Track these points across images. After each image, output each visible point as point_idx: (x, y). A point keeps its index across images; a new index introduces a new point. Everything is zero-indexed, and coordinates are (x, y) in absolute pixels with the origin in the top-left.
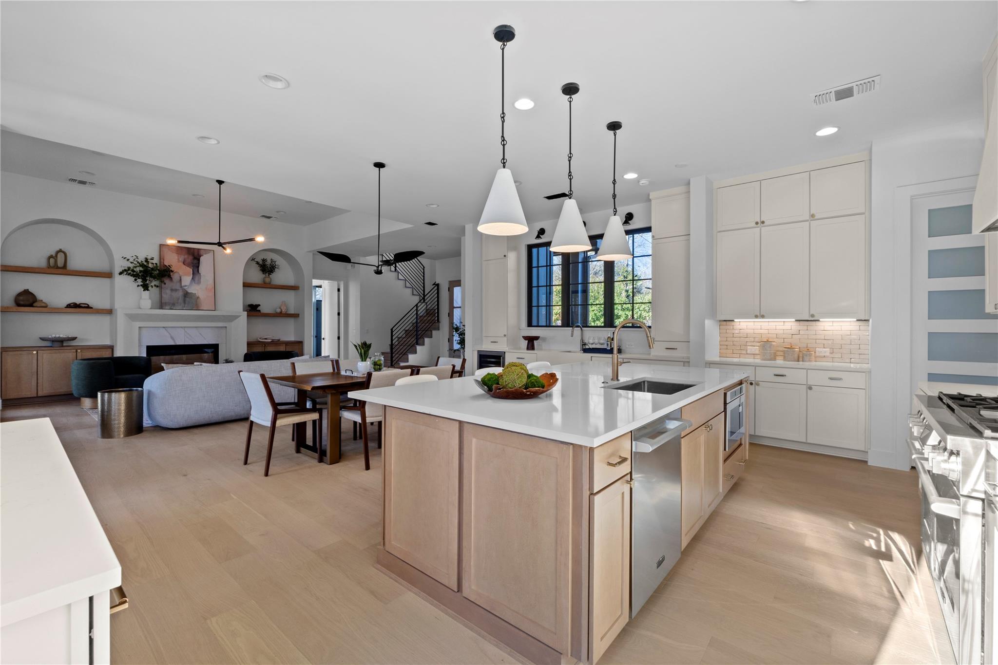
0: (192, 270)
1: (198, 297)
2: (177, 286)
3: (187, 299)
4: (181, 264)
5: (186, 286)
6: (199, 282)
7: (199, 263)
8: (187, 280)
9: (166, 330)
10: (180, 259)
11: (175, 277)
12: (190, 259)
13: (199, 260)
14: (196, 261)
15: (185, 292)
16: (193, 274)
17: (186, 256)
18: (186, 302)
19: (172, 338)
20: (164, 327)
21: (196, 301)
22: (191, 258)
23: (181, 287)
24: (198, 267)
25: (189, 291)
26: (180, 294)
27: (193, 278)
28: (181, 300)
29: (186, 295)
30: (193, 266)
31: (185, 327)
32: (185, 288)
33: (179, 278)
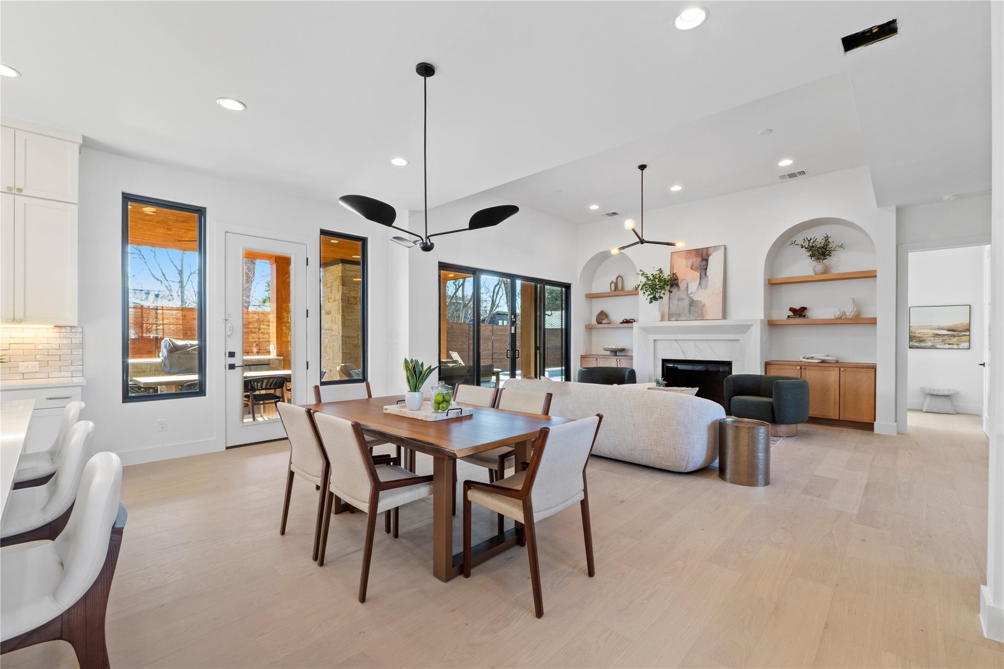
0: (699, 274)
1: (704, 305)
2: (683, 295)
3: (693, 308)
4: (689, 269)
5: (692, 293)
6: (706, 287)
7: (707, 265)
8: (693, 286)
9: (677, 343)
10: (688, 265)
11: (682, 285)
12: (697, 261)
13: (707, 261)
14: (704, 263)
15: (691, 300)
16: (700, 278)
17: (694, 260)
18: (691, 312)
19: (684, 353)
20: (676, 340)
21: (702, 310)
22: (699, 259)
23: (688, 295)
24: (706, 269)
25: (695, 299)
26: (686, 302)
27: (699, 284)
28: (686, 310)
29: (692, 303)
30: (701, 270)
31: (695, 340)
32: (691, 296)
33: (686, 286)
